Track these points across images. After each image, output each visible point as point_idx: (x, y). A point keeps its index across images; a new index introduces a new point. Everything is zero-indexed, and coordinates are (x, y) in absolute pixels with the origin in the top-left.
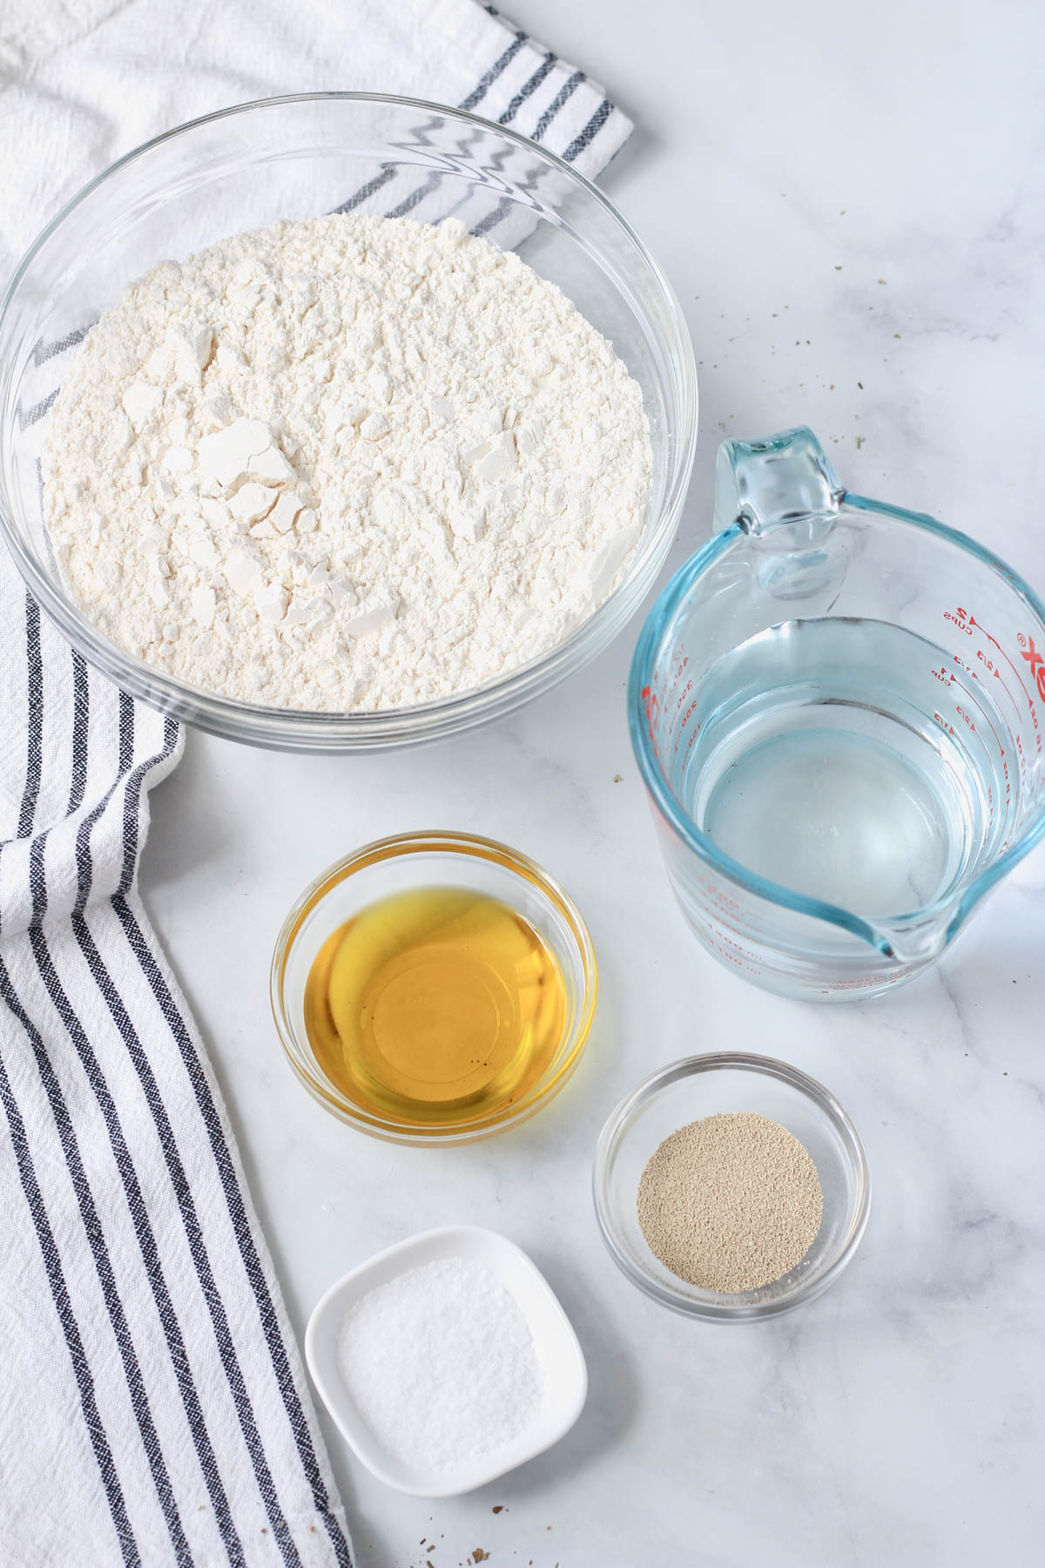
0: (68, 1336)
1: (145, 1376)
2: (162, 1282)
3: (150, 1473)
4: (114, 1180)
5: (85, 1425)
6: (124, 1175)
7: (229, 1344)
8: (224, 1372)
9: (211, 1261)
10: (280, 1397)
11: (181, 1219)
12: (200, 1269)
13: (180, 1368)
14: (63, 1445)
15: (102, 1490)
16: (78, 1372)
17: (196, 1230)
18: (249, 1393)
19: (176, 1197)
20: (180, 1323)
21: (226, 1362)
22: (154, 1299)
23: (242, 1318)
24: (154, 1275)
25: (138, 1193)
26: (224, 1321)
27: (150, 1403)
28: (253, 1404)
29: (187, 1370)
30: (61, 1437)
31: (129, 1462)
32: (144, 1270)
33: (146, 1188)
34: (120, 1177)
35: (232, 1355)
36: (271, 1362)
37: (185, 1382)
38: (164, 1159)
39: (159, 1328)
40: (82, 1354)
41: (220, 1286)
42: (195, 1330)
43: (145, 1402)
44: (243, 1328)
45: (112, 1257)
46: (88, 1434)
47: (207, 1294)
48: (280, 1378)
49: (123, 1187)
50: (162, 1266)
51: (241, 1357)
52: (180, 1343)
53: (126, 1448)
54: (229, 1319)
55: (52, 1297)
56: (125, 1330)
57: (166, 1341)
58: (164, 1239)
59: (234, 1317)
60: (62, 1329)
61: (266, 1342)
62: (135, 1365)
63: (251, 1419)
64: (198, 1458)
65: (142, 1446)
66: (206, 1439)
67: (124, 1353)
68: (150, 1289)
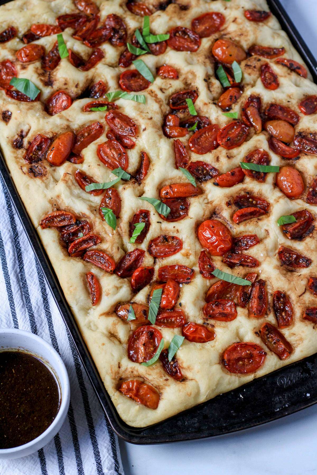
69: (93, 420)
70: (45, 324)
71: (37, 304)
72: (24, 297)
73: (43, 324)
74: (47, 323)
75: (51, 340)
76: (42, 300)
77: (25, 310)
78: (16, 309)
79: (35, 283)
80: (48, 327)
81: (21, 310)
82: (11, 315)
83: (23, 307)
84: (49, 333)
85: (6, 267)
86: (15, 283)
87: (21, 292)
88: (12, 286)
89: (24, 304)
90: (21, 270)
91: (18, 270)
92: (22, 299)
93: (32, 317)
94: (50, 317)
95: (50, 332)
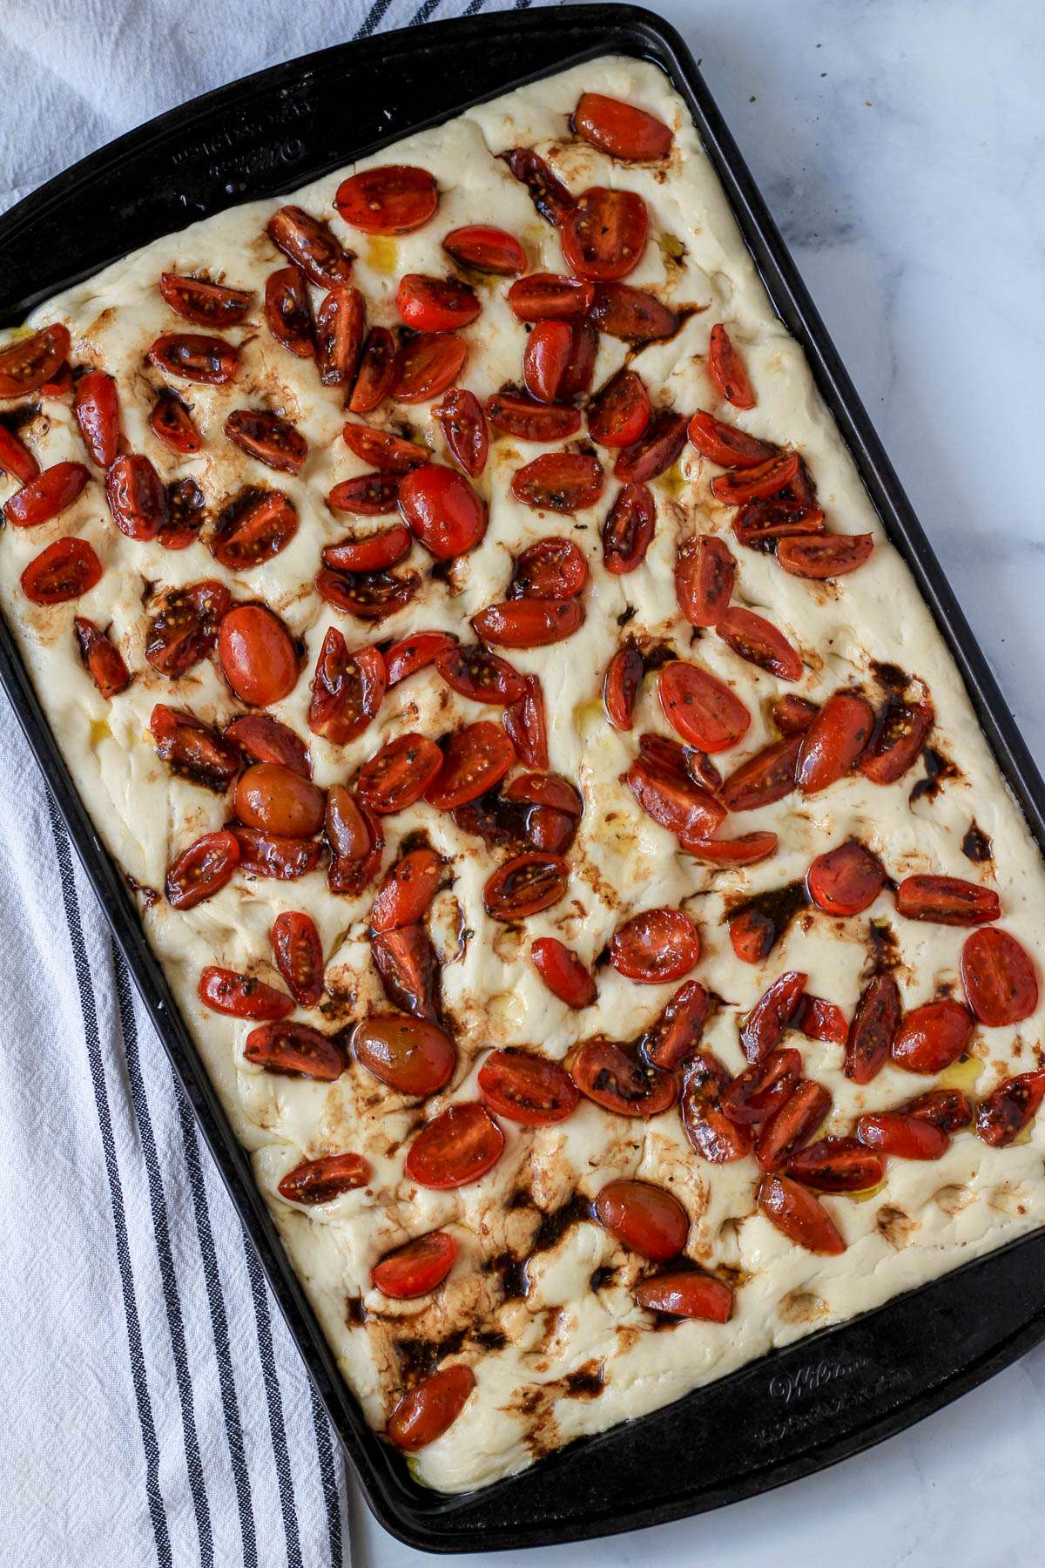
0: (141, 1408)
1: (202, 1449)
2: (228, 1362)
3: (198, 1539)
4: (195, 1262)
5: (145, 1492)
6: (205, 1258)
7: (282, 1430)
8: (273, 1454)
9: (275, 1349)
10: (321, 1488)
11: (253, 1305)
12: (264, 1355)
13: (235, 1445)
14: (124, 1506)
15: (154, 1549)
16: (147, 1444)
17: (266, 1318)
18: (293, 1476)
19: (250, 1283)
20: (239, 1403)
21: (276, 1445)
22: (218, 1377)
23: (296, 1407)
24: (222, 1354)
25: (216, 1276)
26: (279, 1408)
27: (204, 1475)
28: (295, 1488)
29: (241, 1448)
30: (123, 1499)
31: (180, 1526)
32: (214, 1349)
33: (224, 1273)
34: (201, 1261)
35: (282, 1439)
36: (317, 1454)
37: (238, 1458)
38: (243, 1247)
39: (219, 1405)
40: (152, 1427)
41: (280, 1374)
42: (251, 1410)
43: (200, 1474)
44: (295, 1417)
45: (187, 1334)
46: (147, 1500)
47: (267, 1380)
48: (324, 1470)
49: (203, 1269)
50: (231, 1347)
51: (290, 1443)
52: (237, 1422)
53: (179, 1513)
54: (284, 1406)
55: (130, 1369)
56: (190, 1404)
57: (224, 1418)
58: (235, 1321)
59: (288, 1406)
60: (136, 1401)
61: (314, 1433)
62: (195, 1438)
63: (291, 1501)
64: (240, 1530)
65: (193, 1513)
66: (250, 1514)
67: (186, 1427)
68: (217, 1368)
69: (291, 1464)
70: (187, 1199)
71: (170, 1145)
72: (137, 1122)
73: (183, 1200)
74: (192, 1197)
75: (199, 1243)
76: (182, 1134)
77: (140, 1161)
78: (117, 1155)
79: (163, 1084)
80: (193, 1208)
81: (128, 1161)
82: (106, 1169)
83: (134, 1152)
84: (196, 1225)
85: (96, 1039)
86: (117, 1087)
87: (130, 1109)
88: (108, 1095)
89: (136, 1143)
90: (128, 1048)
91: (124, 1049)
92: (133, 1130)
93: (155, 1178)
94: (200, 1181)
95: (199, 1222)
